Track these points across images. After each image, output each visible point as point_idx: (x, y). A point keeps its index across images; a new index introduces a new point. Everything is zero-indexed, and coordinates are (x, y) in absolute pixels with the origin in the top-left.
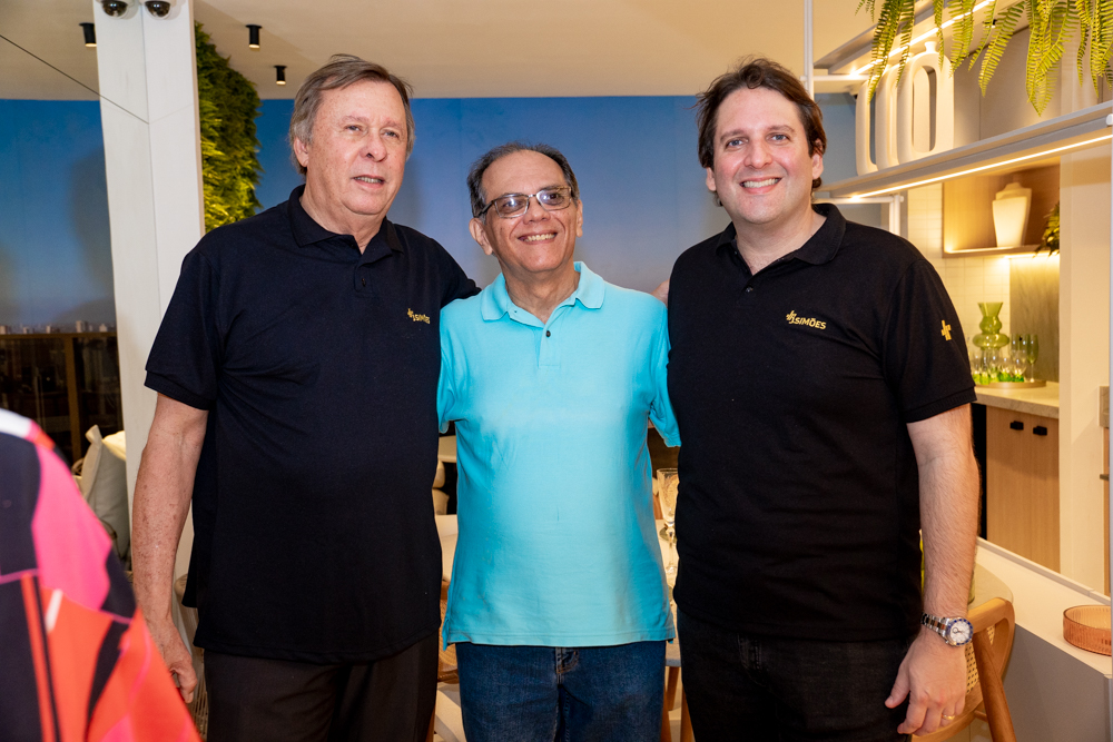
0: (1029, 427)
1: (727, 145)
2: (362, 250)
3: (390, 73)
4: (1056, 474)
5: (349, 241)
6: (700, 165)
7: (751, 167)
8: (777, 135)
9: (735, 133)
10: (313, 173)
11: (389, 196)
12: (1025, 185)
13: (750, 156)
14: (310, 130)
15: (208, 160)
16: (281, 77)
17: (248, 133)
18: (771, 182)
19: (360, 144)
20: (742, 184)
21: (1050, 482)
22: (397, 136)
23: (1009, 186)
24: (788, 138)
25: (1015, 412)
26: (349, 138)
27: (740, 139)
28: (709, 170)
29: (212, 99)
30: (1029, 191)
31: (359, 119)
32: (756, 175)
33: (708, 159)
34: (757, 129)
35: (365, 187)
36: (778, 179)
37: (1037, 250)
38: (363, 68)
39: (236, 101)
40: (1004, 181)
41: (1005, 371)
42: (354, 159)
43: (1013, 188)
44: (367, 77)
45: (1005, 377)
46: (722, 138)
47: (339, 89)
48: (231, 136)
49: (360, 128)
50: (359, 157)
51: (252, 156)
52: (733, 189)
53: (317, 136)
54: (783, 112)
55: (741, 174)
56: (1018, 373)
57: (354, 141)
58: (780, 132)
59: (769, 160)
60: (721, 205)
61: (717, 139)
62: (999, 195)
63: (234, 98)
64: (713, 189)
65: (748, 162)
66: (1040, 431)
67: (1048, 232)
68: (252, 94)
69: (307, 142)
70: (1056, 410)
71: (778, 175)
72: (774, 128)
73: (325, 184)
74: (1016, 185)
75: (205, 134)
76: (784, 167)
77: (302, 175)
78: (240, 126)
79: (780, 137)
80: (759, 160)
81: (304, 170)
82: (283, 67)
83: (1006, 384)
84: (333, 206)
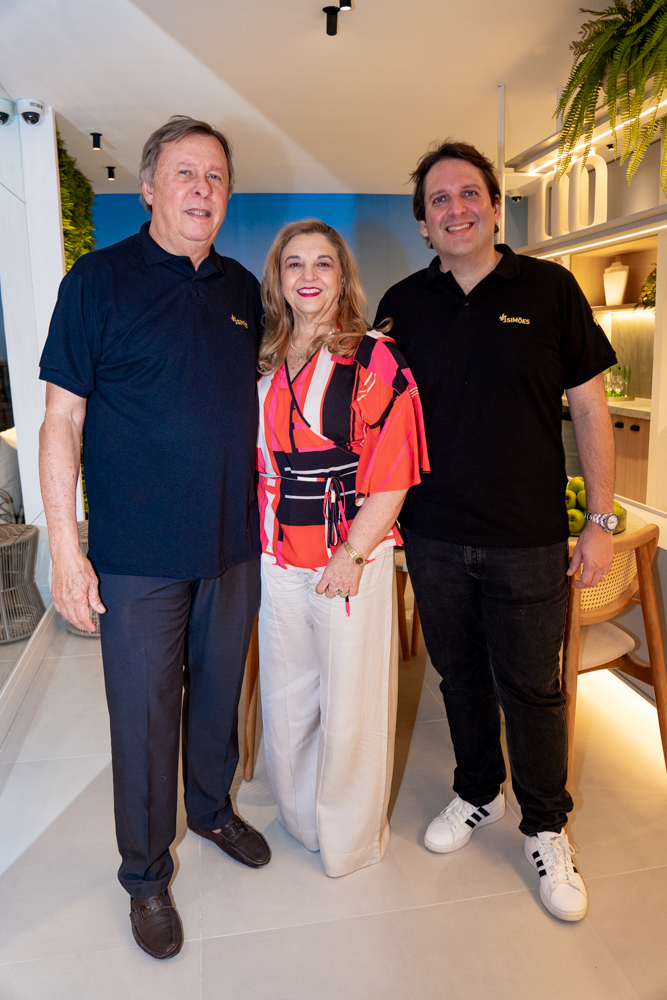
0: (627, 425)
1: (434, 202)
2: (196, 269)
3: (213, 128)
4: (645, 456)
5: (186, 261)
6: (415, 219)
7: (453, 216)
8: (468, 193)
9: (439, 192)
10: (156, 209)
11: (214, 226)
12: (624, 264)
13: (451, 208)
14: (153, 176)
15: (66, 233)
16: (111, 175)
17: (87, 216)
18: (467, 225)
19: (191, 185)
20: (447, 229)
21: (640, 462)
22: (220, 179)
23: (613, 264)
24: (477, 193)
25: (618, 416)
26: (182, 179)
27: (443, 198)
28: (423, 222)
29: (68, 188)
30: (627, 267)
31: (189, 165)
32: (456, 222)
33: (421, 214)
34: (454, 189)
35: (195, 219)
36: (472, 224)
37: (636, 307)
38: (192, 125)
39: (81, 192)
40: (610, 261)
41: (609, 390)
42: (185, 196)
43: (617, 265)
44: (195, 131)
45: (609, 393)
46: (430, 198)
47: (174, 142)
48: (77, 217)
49: (190, 172)
50: (189, 195)
51: (90, 233)
52: (440, 235)
53: (158, 179)
54: (472, 175)
55: (446, 222)
56: (618, 391)
57: (185, 182)
58: (471, 189)
59: (465, 210)
60: (431, 247)
61: (427, 199)
62: (607, 270)
63: (79, 190)
64: (426, 235)
65: (450, 213)
66: (635, 428)
67: (644, 294)
68: (89, 189)
69: (152, 184)
70: (648, 414)
71: (471, 220)
72: (467, 186)
73: (165, 218)
74: (619, 263)
75: (65, 216)
76: (476, 215)
77: (149, 212)
78: (82, 211)
79: (471, 193)
80: (458, 211)
81: (150, 208)
82: (113, 168)
83: (610, 398)
84: (171, 234)
